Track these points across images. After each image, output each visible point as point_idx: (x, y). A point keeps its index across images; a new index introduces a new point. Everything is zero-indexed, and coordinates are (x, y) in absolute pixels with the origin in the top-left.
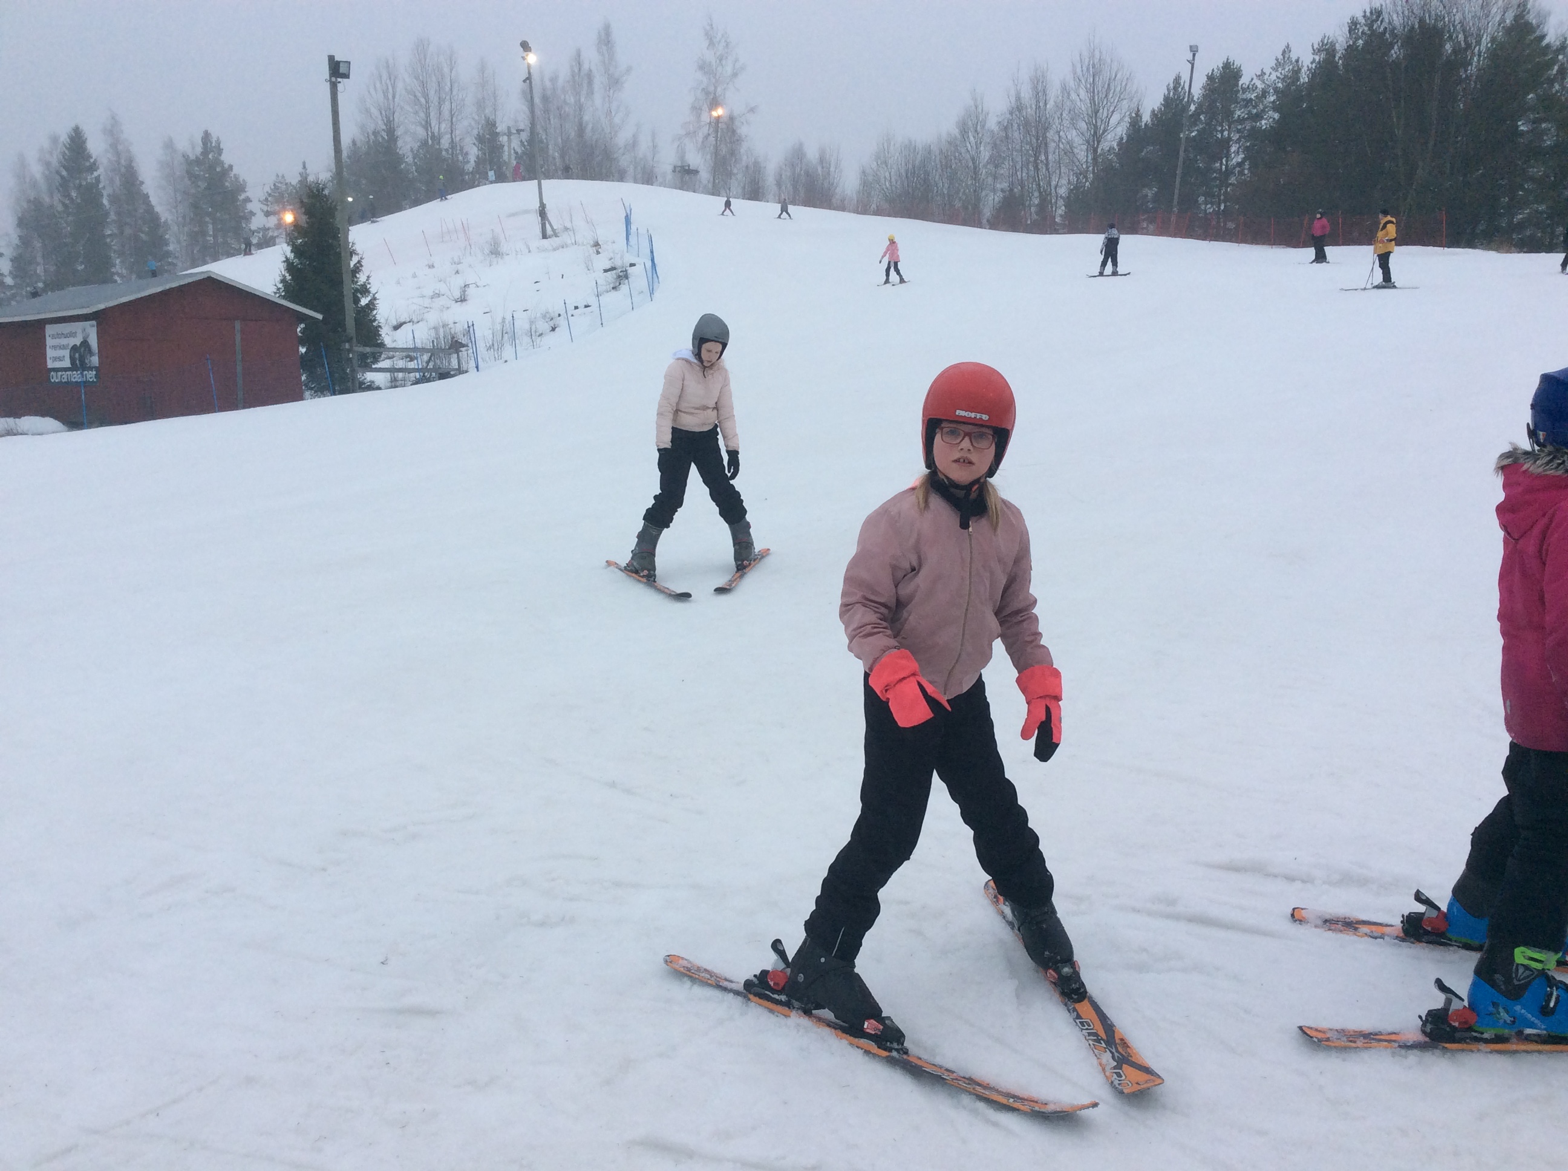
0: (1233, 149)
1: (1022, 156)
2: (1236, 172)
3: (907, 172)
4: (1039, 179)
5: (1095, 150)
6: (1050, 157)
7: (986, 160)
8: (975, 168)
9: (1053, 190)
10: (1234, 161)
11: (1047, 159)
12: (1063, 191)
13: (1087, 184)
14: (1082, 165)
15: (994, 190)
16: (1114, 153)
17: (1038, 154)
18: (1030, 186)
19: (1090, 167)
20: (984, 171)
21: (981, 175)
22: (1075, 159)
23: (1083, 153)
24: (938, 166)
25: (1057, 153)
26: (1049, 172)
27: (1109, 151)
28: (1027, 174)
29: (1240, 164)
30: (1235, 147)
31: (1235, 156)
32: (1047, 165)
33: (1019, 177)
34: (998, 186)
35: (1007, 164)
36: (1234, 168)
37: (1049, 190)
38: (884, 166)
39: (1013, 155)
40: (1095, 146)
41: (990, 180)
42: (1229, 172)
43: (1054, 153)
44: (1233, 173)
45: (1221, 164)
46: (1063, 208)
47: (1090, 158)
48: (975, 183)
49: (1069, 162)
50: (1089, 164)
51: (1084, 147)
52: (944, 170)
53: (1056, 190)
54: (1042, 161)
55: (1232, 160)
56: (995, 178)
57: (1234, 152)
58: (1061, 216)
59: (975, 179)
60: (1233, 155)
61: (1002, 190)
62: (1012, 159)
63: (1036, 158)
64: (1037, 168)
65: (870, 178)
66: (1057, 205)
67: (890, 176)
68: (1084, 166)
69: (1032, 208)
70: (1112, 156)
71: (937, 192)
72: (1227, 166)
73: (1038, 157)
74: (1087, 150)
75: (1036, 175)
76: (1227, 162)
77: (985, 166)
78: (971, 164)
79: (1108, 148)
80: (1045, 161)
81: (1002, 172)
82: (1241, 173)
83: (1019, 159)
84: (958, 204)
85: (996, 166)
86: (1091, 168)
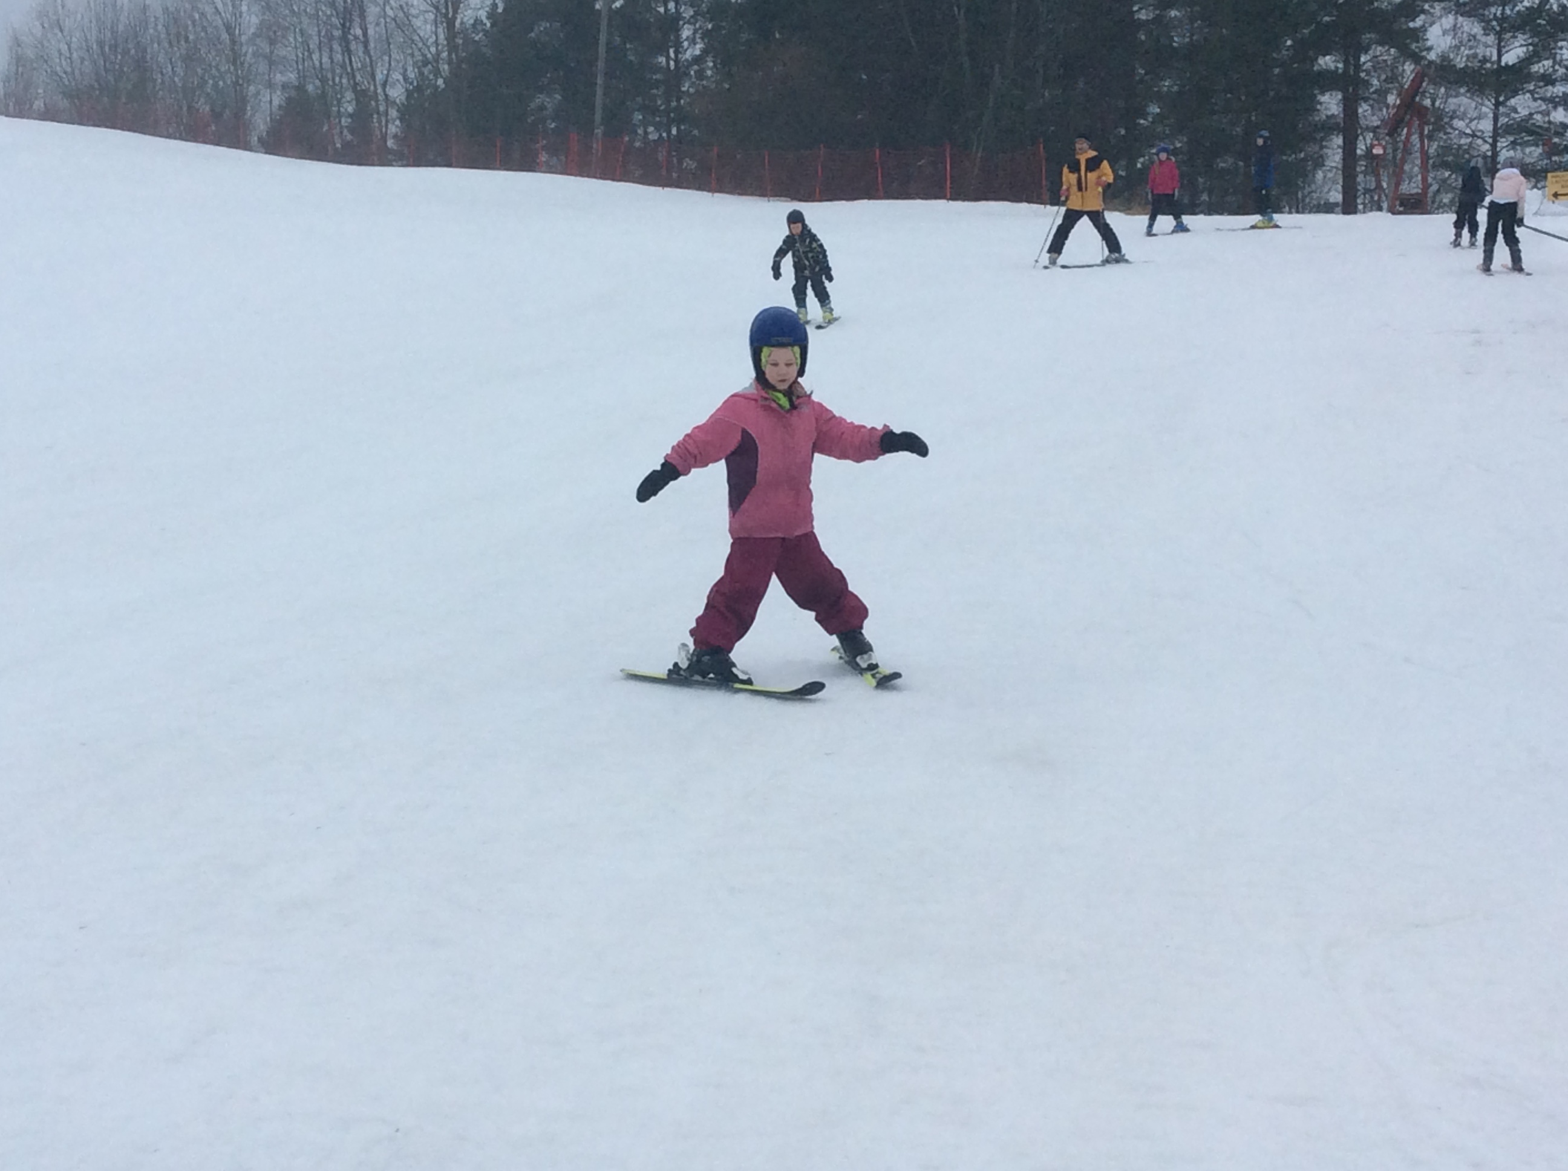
0: (686, 32)
1: (318, 25)
2: (692, 73)
3: (101, 44)
4: (352, 69)
5: (451, 24)
6: (371, 32)
7: (252, 30)
8: (233, 42)
9: (380, 90)
10: (689, 53)
11: (365, 34)
12: (397, 93)
13: (440, 82)
14: (428, 48)
15: (270, 85)
16: (483, 30)
17: (348, 24)
18: (337, 79)
19: (443, 51)
20: (250, 50)
21: (245, 55)
22: (416, 38)
23: (429, 27)
24: (163, 36)
25: (383, 25)
26: (370, 57)
27: (474, 25)
28: (331, 58)
29: (697, 60)
30: (689, 29)
31: (689, 45)
32: (366, 44)
33: (317, 63)
34: (279, 78)
35: (291, 39)
36: (687, 67)
37: (372, 88)
38: (57, 31)
39: (301, 23)
40: (450, 15)
41: (263, 67)
42: (681, 72)
43: (378, 24)
44: (687, 74)
45: (668, 58)
46: (398, 122)
47: (442, 36)
48: (236, 70)
49: (404, 42)
50: (440, 48)
51: (431, 16)
52: (175, 43)
53: (384, 91)
54: (356, 38)
55: (685, 53)
56: (271, 63)
57: (687, 39)
58: (395, 136)
59: (234, 63)
60: (686, 44)
61: (285, 86)
62: (301, 30)
63: (345, 28)
64: (347, 51)
65: (30, 53)
66: (389, 117)
67: (69, 49)
68: (433, 50)
69: (343, 120)
70: (481, 35)
71: (163, 82)
72: (676, 61)
73: (349, 29)
74: (435, 21)
75: (347, 62)
76: (677, 52)
77: (251, 41)
78: (225, 36)
79: (472, 21)
80: (361, 37)
81: (283, 52)
82: (700, 74)
83: (313, 31)
84: (204, 107)
85: (272, 42)
86: (445, 55)
